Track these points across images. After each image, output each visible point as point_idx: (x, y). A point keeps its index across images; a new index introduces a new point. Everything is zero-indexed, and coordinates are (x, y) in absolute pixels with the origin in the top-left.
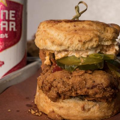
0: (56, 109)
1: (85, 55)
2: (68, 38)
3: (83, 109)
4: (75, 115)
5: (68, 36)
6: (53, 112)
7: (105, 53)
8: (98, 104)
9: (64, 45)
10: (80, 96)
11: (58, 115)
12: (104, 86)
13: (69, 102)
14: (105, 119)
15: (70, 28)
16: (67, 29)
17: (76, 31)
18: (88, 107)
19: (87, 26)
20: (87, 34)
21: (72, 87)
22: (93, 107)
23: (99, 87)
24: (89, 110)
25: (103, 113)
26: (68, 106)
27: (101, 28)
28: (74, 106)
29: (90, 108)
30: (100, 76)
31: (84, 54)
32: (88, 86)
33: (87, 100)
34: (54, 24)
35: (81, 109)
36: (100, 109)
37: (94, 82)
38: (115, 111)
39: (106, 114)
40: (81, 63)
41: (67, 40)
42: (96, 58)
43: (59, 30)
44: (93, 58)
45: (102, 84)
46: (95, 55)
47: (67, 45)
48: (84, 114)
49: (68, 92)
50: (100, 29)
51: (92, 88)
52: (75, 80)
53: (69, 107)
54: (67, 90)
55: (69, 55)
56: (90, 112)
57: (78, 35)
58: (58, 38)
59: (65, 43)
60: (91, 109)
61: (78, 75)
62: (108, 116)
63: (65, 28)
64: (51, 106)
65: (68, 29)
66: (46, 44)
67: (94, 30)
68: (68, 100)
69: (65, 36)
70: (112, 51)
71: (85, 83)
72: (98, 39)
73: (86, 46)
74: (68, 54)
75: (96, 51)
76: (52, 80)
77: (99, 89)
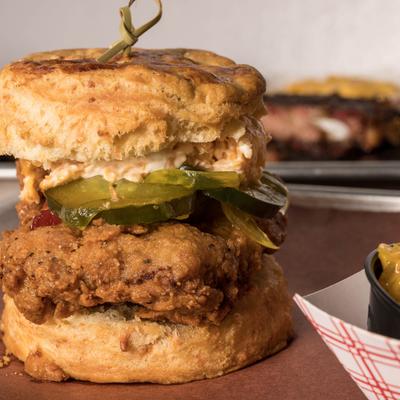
0: (47, 347)
1: (134, 175)
2: (69, 123)
3: (127, 345)
4: (102, 366)
5: (68, 118)
6: (39, 354)
7: (207, 166)
8: (175, 332)
9: (60, 146)
10: (125, 307)
11: (53, 364)
12: (177, 274)
13: (82, 325)
14: (205, 379)
15: (77, 92)
16: (68, 95)
17: (93, 100)
18: (141, 339)
19: (130, 83)
20: (126, 112)
21: (80, 278)
22: (158, 339)
23: (159, 278)
24: (147, 349)
25: (196, 360)
26: (80, 338)
27: (178, 89)
28: (98, 337)
29: (150, 344)
30: (167, 243)
31: (132, 172)
32: (127, 274)
33: (139, 320)
34: (33, 76)
35: (118, 345)
36: (186, 348)
37: (148, 261)
38: (242, 356)
39: (207, 364)
40: (108, 204)
41: (65, 128)
42: (170, 182)
43: (43, 96)
44: (161, 185)
45: (170, 268)
46: (167, 176)
47: (69, 146)
48: (130, 364)
49: (65, 293)
50: (175, 92)
51: (140, 282)
52: (86, 256)
53: (84, 340)
54: (60, 288)
55: (85, 176)
56: (150, 357)
57: (99, 113)
58: (41, 121)
59: (61, 138)
60: (155, 347)
61: (97, 241)
62: (214, 371)
63: (62, 91)
64: (35, 338)
65: (70, 94)
66: (8, 139)
67: (152, 97)
68: (83, 319)
69: (61, 117)
70: (231, 158)
71: (118, 264)
72: (162, 125)
73: (127, 147)
74: (82, 171)
75: (172, 160)
76: (24, 256)
77: (160, 284)
